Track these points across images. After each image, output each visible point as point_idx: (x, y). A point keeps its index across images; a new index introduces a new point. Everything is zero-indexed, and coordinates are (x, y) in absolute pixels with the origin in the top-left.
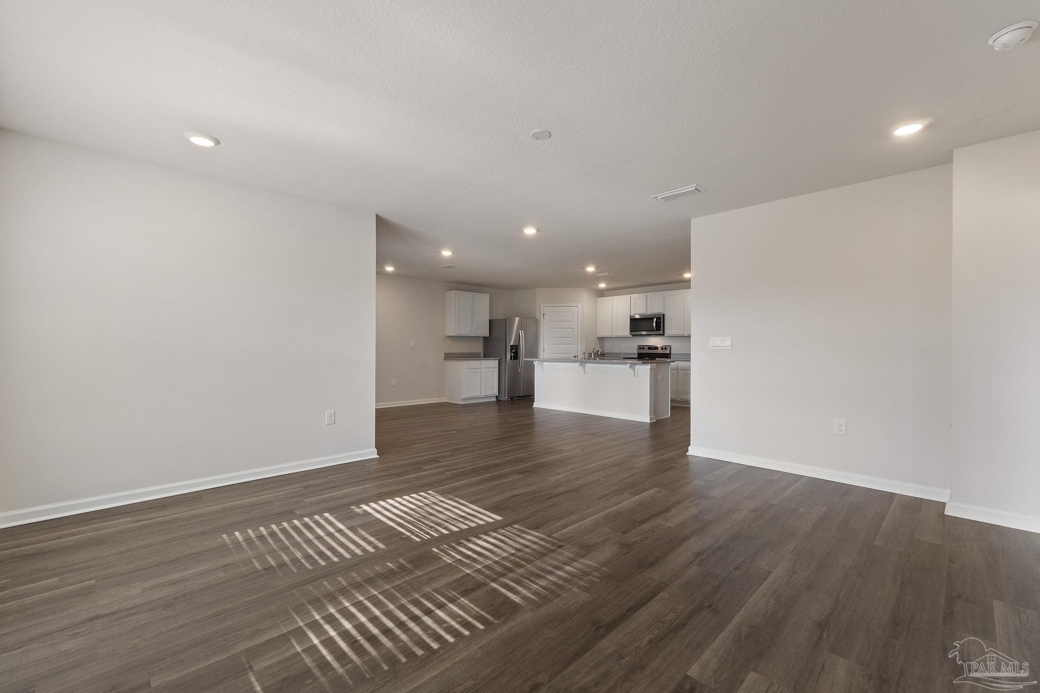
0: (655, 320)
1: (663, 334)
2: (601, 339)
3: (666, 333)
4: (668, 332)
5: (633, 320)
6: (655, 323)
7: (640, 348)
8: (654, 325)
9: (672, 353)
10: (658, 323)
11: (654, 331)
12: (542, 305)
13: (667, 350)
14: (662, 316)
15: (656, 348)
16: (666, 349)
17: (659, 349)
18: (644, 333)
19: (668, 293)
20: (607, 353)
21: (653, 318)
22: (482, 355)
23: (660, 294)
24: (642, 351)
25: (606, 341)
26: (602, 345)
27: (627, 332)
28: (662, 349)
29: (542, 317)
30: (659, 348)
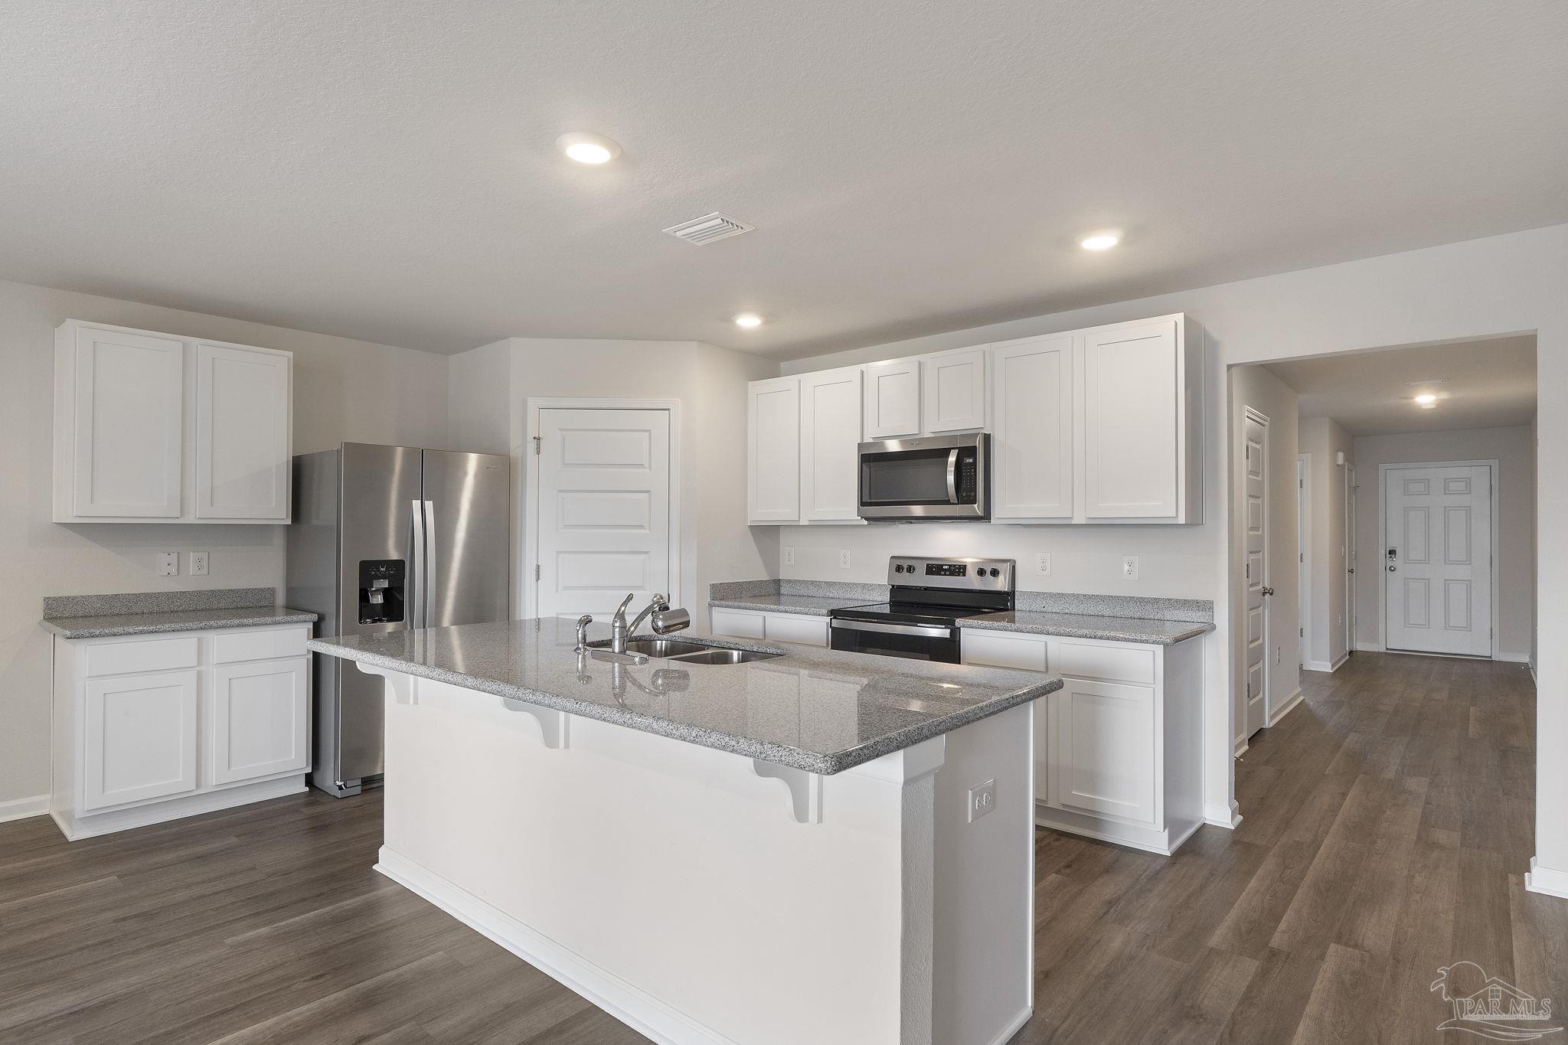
0: (952, 459)
1: (986, 517)
2: (767, 534)
3: (997, 511)
4: (1002, 507)
5: (872, 460)
6: (951, 469)
7: (899, 569)
8: (951, 478)
9: (1019, 588)
10: (964, 473)
11: (947, 502)
12: (533, 404)
13: (1001, 577)
14: (979, 443)
15: (959, 570)
16: (995, 573)
17: (971, 572)
18: (918, 510)
19: (1002, 349)
20: (789, 581)
21: (945, 453)
22: (280, 599)
23: (973, 353)
24: (905, 580)
25: (784, 538)
26: (770, 557)
27: (848, 508)
28: (981, 572)
29: (531, 446)
30: (969, 569)
